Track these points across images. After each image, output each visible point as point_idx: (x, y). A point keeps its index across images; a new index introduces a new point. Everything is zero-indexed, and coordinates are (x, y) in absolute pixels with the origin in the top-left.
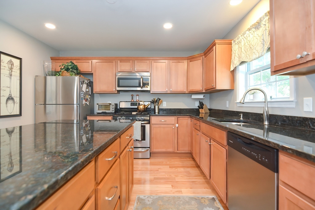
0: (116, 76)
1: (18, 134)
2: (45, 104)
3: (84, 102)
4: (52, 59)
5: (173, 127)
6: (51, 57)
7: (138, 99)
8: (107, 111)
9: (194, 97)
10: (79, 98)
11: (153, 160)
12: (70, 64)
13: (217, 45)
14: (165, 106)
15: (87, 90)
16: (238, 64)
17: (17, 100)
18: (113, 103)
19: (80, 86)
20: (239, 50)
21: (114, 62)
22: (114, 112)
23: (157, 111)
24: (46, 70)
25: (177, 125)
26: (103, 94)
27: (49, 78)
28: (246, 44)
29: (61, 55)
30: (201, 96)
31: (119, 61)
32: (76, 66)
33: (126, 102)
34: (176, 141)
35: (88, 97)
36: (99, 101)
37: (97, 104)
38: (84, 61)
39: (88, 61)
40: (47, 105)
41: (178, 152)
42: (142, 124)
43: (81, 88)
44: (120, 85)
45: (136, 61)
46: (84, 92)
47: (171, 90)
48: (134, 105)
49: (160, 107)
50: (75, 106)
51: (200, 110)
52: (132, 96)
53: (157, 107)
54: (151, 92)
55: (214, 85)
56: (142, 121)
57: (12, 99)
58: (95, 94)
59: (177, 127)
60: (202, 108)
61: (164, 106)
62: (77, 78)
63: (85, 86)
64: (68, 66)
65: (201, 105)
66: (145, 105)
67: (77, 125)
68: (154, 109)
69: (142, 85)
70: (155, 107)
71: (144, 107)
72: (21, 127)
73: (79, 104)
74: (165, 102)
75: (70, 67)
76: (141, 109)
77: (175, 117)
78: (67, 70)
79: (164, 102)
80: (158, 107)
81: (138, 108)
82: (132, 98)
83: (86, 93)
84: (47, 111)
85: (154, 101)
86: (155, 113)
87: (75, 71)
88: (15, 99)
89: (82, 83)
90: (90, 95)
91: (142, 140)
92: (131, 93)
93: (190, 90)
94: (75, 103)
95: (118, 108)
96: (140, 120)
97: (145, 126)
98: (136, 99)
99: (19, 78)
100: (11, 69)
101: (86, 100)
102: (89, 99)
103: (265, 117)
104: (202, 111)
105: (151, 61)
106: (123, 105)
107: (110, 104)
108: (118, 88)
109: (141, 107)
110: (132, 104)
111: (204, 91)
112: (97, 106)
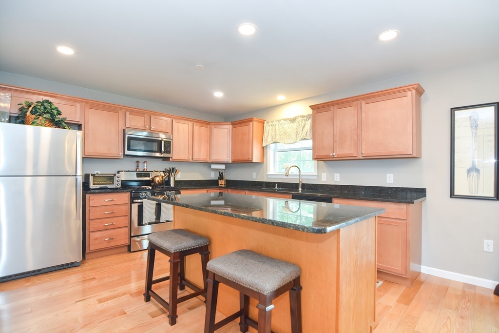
0: (124, 134)
7: (145, 168)
8: (109, 186)
9: (213, 166)
13: (254, 122)
16: (271, 142)
20: (272, 131)
22: (119, 186)
23: (172, 184)
28: (281, 129)
30: (223, 167)
31: (128, 113)
33: (128, 171)
39: (71, 103)
44: (131, 148)
47: (194, 157)
48: (141, 177)
50: (79, 178)
51: (220, 181)
52: (138, 162)
53: (172, 179)
55: (251, 158)
60: (223, 179)
62: (77, 134)
65: (221, 177)
69: (163, 150)
71: (162, 178)
74: (180, 173)
77: (205, 189)
80: (174, 179)
82: (138, 166)
98: (143, 167)
103: (300, 185)
104: (222, 183)
105: (171, 119)
106: (124, 177)
107: (115, 175)
108: (127, 152)
109: (157, 179)
110: (139, 175)
111: (230, 162)
112: (91, 178)
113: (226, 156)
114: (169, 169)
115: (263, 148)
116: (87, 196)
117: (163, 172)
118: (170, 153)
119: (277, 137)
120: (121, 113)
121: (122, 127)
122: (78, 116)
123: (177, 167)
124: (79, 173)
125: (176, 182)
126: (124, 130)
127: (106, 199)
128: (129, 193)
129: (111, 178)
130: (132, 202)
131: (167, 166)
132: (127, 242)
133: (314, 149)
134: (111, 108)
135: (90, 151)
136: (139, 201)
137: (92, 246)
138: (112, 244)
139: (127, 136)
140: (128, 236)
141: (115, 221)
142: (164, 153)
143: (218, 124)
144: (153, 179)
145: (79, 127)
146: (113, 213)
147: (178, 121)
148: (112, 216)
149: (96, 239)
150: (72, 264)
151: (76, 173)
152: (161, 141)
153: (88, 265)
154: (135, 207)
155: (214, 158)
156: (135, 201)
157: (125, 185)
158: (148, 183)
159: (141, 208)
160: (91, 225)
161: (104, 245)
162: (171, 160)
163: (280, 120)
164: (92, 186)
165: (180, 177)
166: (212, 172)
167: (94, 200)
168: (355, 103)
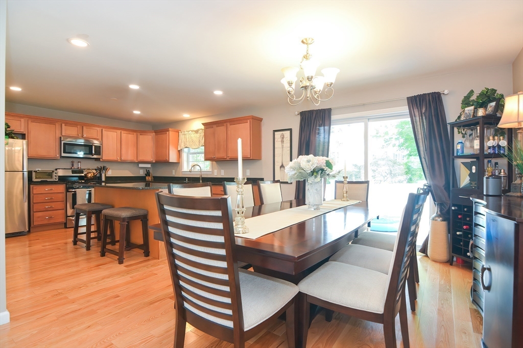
0: (61, 141)
7: (79, 166)
8: (49, 180)
9: (140, 165)
13: (170, 131)
16: (184, 147)
20: (184, 138)
22: (57, 180)
23: (103, 179)
28: (190, 138)
30: (149, 166)
31: (63, 125)
33: (65, 169)
44: (66, 151)
45: (85, 127)
47: (122, 158)
48: (76, 173)
50: (25, 173)
52: (72, 162)
53: (104, 175)
55: (167, 158)
60: (149, 176)
65: (148, 174)
69: (93, 152)
71: (94, 174)
74: (112, 171)
82: (73, 165)
85: (100, 169)
92: (72, 160)
98: (77, 166)
103: (201, 179)
104: (148, 178)
105: (101, 129)
106: (61, 173)
107: (53, 171)
108: (63, 155)
109: (89, 175)
110: (73, 172)
111: (154, 162)
112: (34, 174)
113: (150, 157)
114: (100, 167)
115: (179, 151)
116: (31, 186)
117: (96, 169)
118: (100, 155)
119: (187, 144)
120: (58, 126)
121: (58, 135)
122: (23, 127)
123: (107, 165)
124: (25, 169)
125: (106, 178)
126: (60, 138)
127: (47, 188)
128: (65, 185)
129: (50, 174)
130: (67, 191)
131: (99, 165)
132: (64, 221)
133: (206, 153)
134: (50, 121)
135: (33, 154)
136: (74, 190)
137: (36, 223)
138: (52, 221)
139: (63, 142)
140: (64, 216)
141: (54, 205)
142: (95, 154)
143: (143, 132)
144: (86, 175)
145: (23, 136)
146: (52, 199)
147: (106, 130)
148: (51, 201)
149: (39, 217)
150: (20, 232)
151: (23, 169)
152: (92, 146)
153: (32, 235)
154: (70, 195)
155: (141, 158)
156: (69, 190)
157: (62, 179)
158: (81, 178)
159: (74, 196)
160: (35, 207)
161: (46, 222)
162: (101, 160)
163: (189, 131)
164: (34, 180)
165: (110, 173)
166: (141, 170)
167: (37, 189)
168: (225, 124)
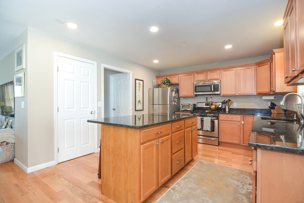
0: (194, 84)
1: (142, 120)
2: (153, 104)
3: (173, 103)
4: (157, 77)
5: (239, 124)
6: (156, 76)
7: (211, 100)
8: (188, 109)
9: (264, 98)
10: (171, 101)
11: (220, 147)
12: (166, 80)
13: (276, 54)
14: (236, 106)
15: (176, 95)
17: (142, 102)
18: (192, 104)
19: (171, 93)
21: (193, 75)
22: (192, 110)
23: (227, 110)
24: (154, 85)
25: (243, 122)
26: (185, 97)
27: (155, 89)
29: (161, 74)
31: (196, 74)
32: (169, 80)
33: (202, 103)
34: (242, 136)
35: (176, 100)
36: (183, 102)
37: (182, 104)
38: (174, 76)
39: (175, 76)
40: (154, 105)
41: (244, 145)
42: (211, 119)
43: (171, 94)
44: (197, 91)
45: (208, 72)
46: (173, 96)
47: (239, 92)
48: (207, 105)
49: (231, 107)
50: (168, 105)
51: (272, 110)
52: (207, 98)
53: (227, 107)
54: (221, 95)
55: (274, 89)
56: (211, 117)
57: (140, 102)
58: (180, 98)
59: (243, 124)
60: (274, 109)
61: (234, 106)
62: (169, 89)
63: (174, 93)
64: (165, 81)
66: (216, 105)
67: (169, 118)
68: (225, 109)
69: (213, 90)
70: (225, 106)
72: (143, 115)
73: (171, 104)
74: (236, 103)
75: (165, 82)
76: (212, 108)
77: (241, 115)
78: (164, 83)
79: (234, 103)
80: (229, 107)
81: (210, 108)
82: (207, 100)
83: (175, 97)
84: (154, 108)
85: (224, 102)
86: (225, 112)
87: (168, 84)
88: (141, 101)
89: (172, 91)
90: (177, 98)
91: (211, 131)
92: (206, 96)
93: (258, 92)
94: (168, 104)
95: (196, 107)
96: (210, 117)
97: (214, 121)
98: (210, 100)
99: (142, 91)
100: (140, 86)
101: (175, 102)
102: (177, 101)
104: (274, 111)
105: (221, 70)
108: (195, 93)
118: (218, 91)
122: (177, 80)
134: (189, 74)
